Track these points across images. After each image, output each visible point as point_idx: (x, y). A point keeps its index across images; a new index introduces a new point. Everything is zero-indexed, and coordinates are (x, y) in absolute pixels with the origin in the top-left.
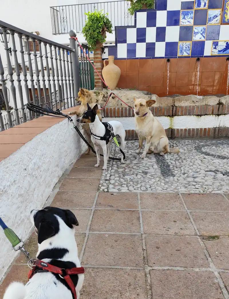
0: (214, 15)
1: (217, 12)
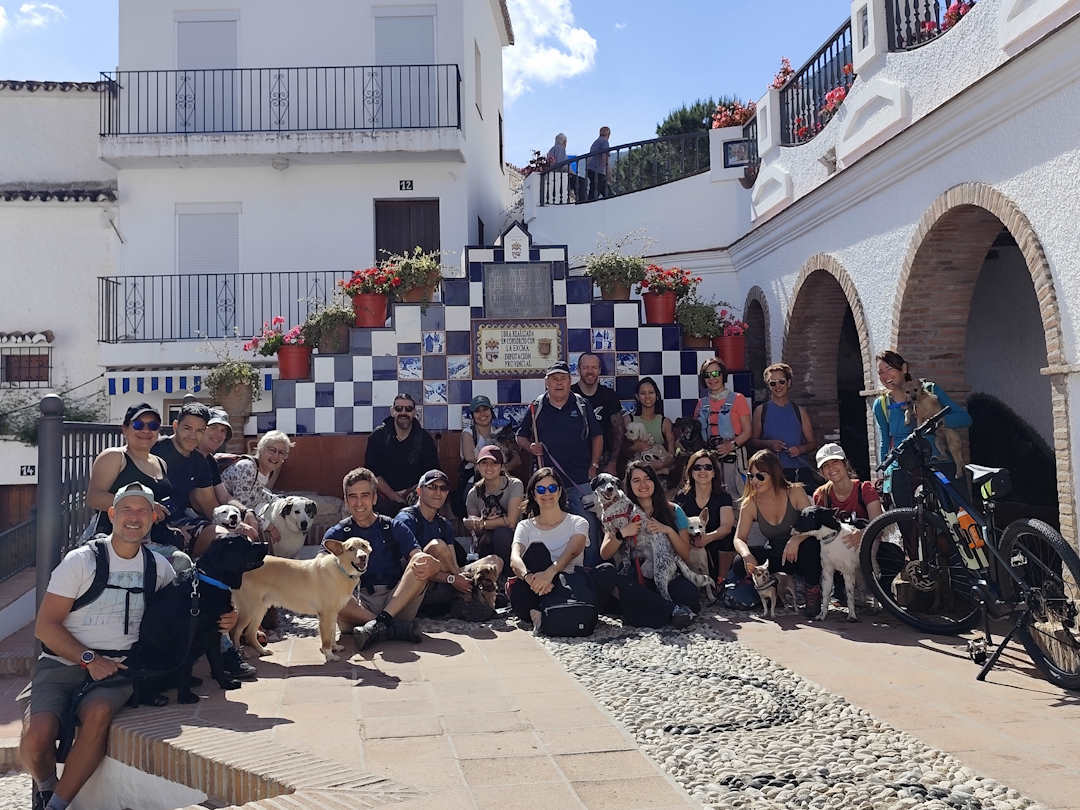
0: (459, 364)
1: (464, 359)
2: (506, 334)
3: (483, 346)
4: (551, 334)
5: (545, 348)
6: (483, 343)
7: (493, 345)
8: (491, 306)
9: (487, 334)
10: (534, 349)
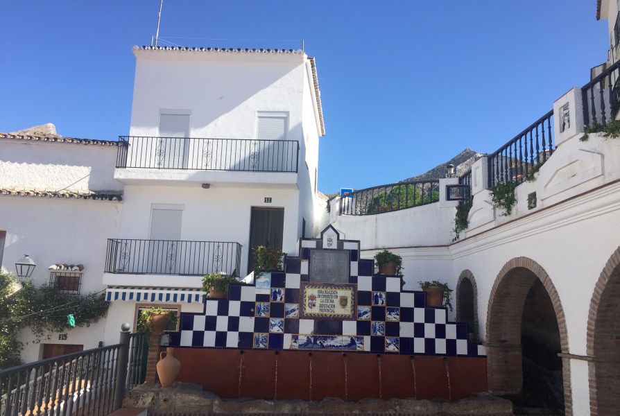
0: (292, 308)
1: (295, 306)
2: (320, 292)
3: (307, 299)
4: (348, 293)
5: (344, 302)
6: (307, 296)
7: (312, 298)
8: (313, 275)
9: (310, 291)
10: (337, 302)
